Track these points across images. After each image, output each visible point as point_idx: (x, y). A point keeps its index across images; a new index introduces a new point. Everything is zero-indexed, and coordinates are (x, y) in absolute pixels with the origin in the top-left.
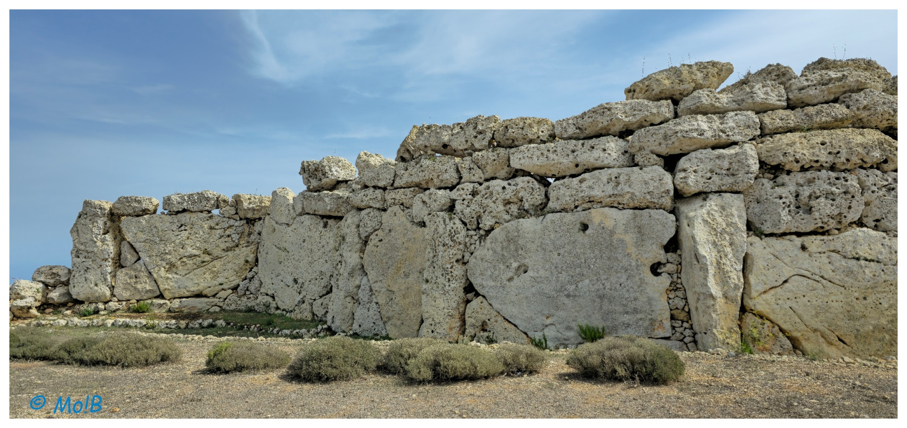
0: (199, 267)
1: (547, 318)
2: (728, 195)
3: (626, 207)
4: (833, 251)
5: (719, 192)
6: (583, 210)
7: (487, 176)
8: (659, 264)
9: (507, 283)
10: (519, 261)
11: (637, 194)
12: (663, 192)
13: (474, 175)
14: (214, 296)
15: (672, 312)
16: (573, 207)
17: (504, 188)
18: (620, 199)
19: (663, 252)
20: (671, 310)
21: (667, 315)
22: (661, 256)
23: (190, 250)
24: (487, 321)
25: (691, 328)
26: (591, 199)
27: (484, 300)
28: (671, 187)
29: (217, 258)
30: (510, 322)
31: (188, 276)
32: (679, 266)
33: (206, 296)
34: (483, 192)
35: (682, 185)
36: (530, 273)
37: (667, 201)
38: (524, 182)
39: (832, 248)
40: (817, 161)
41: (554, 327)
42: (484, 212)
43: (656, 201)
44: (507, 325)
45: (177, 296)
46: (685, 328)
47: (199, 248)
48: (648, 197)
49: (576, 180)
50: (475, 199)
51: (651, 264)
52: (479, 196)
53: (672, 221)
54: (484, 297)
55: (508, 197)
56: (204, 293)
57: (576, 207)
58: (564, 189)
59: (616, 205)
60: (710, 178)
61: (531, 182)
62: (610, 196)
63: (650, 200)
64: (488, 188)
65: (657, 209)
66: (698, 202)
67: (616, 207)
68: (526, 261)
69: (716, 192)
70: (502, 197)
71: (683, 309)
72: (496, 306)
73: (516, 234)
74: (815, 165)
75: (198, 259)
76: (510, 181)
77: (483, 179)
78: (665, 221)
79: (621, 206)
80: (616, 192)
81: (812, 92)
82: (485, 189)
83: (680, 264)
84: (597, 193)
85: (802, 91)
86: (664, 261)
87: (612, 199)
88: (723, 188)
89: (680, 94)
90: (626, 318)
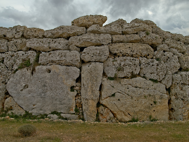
1: (34, 105)
2: (98, 63)
3: (64, 65)
4: (129, 84)
5: (95, 62)
6: (50, 65)
7: (18, 49)
8: (74, 86)
9: (20, 92)
10: (25, 84)
11: (68, 60)
12: (76, 60)
13: (13, 48)
15: (76, 104)
16: (46, 64)
17: (23, 54)
18: (61, 62)
19: (75, 82)
20: (76, 103)
21: (74, 105)
22: (74, 84)
24: (12, 106)
25: (82, 110)
26: (52, 61)
27: (12, 98)
28: (79, 59)
30: (20, 107)
32: (80, 88)
34: (16, 56)
35: (83, 58)
36: (29, 88)
37: (78, 64)
38: (31, 53)
39: (129, 83)
40: (127, 53)
41: (36, 109)
42: (15, 63)
43: (73, 63)
44: (19, 108)
46: (80, 110)
48: (71, 62)
49: (48, 53)
50: (12, 58)
51: (71, 87)
52: (13, 57)
53: (78, 71)
54: (12, 97)
55: (24, 58)
57: (48, 64)
58: (44, 57)
59: (61, 64)
60: (93, 57)
61: (33, 53)
62: (58, 61)
63: (72, 63)
64: (18, 54)
65: (74, 66)
66: (88, 64)
67: (61, 65)
68: (28, 83)
69: (94, 62)
70: (22, 58)
71: (80, 103)
72: (16, 100)
73: (25, 73)
74: (126, 54)
76: (26, 52)
77: (16, 50)
78: (76, 71)
79: (62, 65)
80: (60, 59)
81: (129, 30)
82: (16, 54)
83: (81, 87)
84: (54, 59)
85: (126, 29)
86: (75, 86)
87: (59, 62)
88: (97, 60)
89: (88, 25)
90: (61, 106)
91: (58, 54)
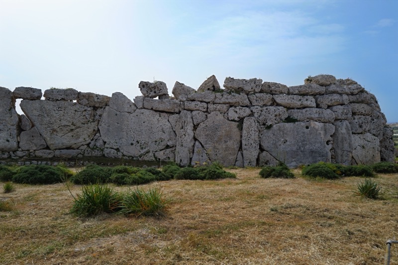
0: (69, 132)
1: (293, 159)
3: (321, 122)
6: (307, 122)
9: (279, 146)
10: (284, 138)
14: (78, 148)
17: (275, 110)
23: (64, 123)
24: (269, 160)
27: (267, 152)
29: (79, 127)
30: (278, 161)
31: (63, 137)
33: (73, 149)
36: (287, 143)
38: (281, 108)
41: (295, 162)
42: (267, 119)
45: (58, 148)
47: (69, 122)
48: (329, 119)
49: (304, 110)
50: (262, 113)
55: (277, 114)
56: (73, 146)
57: (304, 120)
58: (300, 113)
64: (267, 109)
66: (339, 122)
67: (317, 122)
68: (287, 138)
69: (343, 119)
73: (283, 128)
75: (69, 128)
84: (312, 116)
91: (315, 111)
